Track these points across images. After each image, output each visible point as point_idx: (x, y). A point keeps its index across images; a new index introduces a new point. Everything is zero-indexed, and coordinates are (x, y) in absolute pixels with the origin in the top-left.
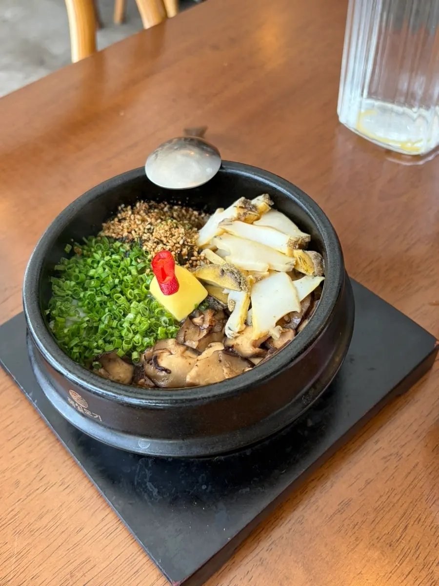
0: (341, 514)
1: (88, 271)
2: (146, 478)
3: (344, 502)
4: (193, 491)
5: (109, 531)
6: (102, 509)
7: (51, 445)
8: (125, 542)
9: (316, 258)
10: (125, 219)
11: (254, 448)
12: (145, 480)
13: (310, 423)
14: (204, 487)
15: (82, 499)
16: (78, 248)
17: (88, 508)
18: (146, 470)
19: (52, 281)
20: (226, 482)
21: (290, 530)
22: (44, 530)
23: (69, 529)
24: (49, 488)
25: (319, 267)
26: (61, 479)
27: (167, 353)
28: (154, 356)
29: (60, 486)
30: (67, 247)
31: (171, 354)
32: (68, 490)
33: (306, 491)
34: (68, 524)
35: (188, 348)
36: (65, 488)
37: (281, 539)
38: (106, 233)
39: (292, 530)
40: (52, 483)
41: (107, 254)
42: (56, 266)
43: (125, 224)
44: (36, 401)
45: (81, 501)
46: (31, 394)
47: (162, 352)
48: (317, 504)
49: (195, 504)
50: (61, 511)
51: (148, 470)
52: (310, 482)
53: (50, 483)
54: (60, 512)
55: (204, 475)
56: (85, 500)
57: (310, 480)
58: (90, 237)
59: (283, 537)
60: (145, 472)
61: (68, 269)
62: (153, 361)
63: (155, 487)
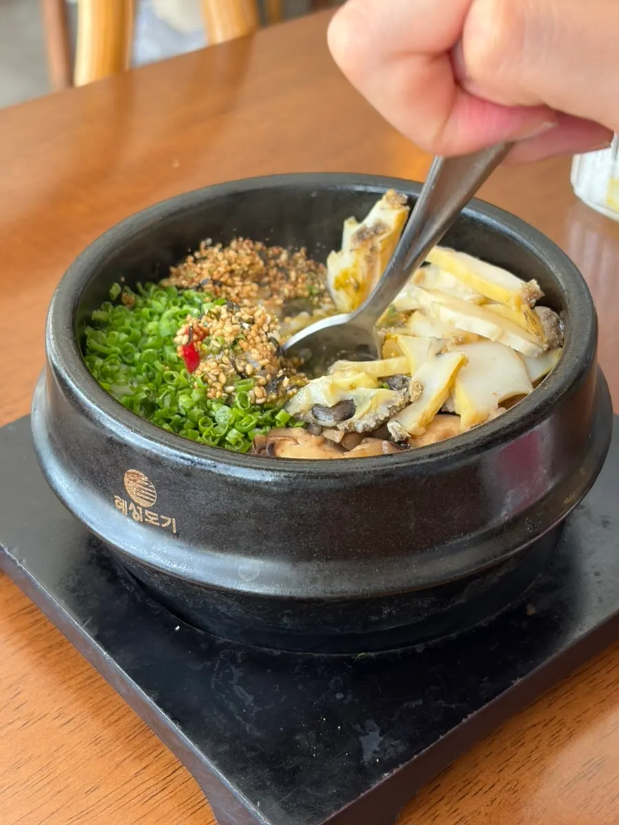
0: (589, 779)
1: (143, 326)
2: (231, 679)
3: (592, 762)
4: (318, 702)
5: (148, 792)
6: (135, 758)
7: (39, 655)
8: (179, 811)
9: (548, 317)
10: (205, 258)
11: (430, 643)
12: (230, 682)
13: (531, 611)
14: (339, 696)
15: (97, 741)
16: (130, 296)
17: (108, 756)
18: (233, 668)
19: (87, 333)
20: (380, 689)
21: (493, 801)
22: (25, 786)
23: (72, 787)
24: (32, 722)
25: (553, 332)
26: (56, 709)
27: (292, 442)
28: (269, 443)
29: (55, 719)
30: (113, 288)
31: (298, 444)
32: (71, 726)
33: (523, 741)
34: (70, 780)
35: (325, 441)
36: (63, 723)
37: (476, 814)
38: (173, 281)
39: (496, 803)
40: (39, 715)
41: (175, 304)
42: (95, 312)
43: (206, 265)
44: (24, 561)
45: (96, 745)
46: (15, 550)
47: (283, 440)
48: (543, 762)
49: (323, 721)
50: (57, 758)
51: (236, 668)
52: (529, 728)
53: (35, 715)
54: (54, 760)
55: (338, 678)
56: (102, 743)
57: (529, 725)
58: (148, 284)
59: (480, 813)
60: (231, 670)
61: (113, 320)
62: (267, 450)
63: (250, 694)
